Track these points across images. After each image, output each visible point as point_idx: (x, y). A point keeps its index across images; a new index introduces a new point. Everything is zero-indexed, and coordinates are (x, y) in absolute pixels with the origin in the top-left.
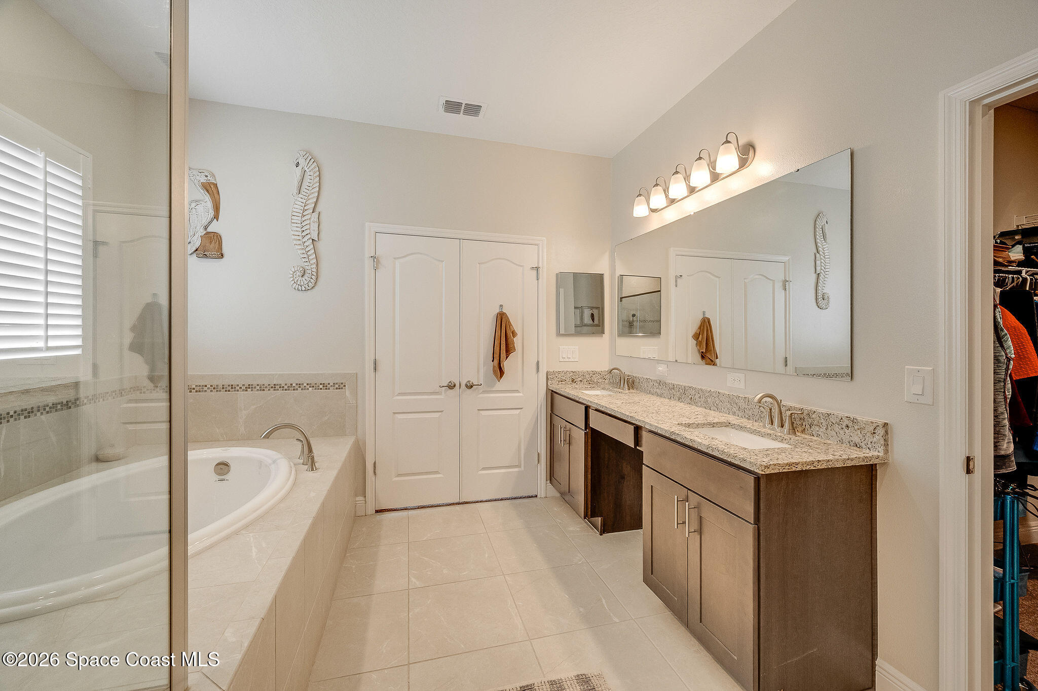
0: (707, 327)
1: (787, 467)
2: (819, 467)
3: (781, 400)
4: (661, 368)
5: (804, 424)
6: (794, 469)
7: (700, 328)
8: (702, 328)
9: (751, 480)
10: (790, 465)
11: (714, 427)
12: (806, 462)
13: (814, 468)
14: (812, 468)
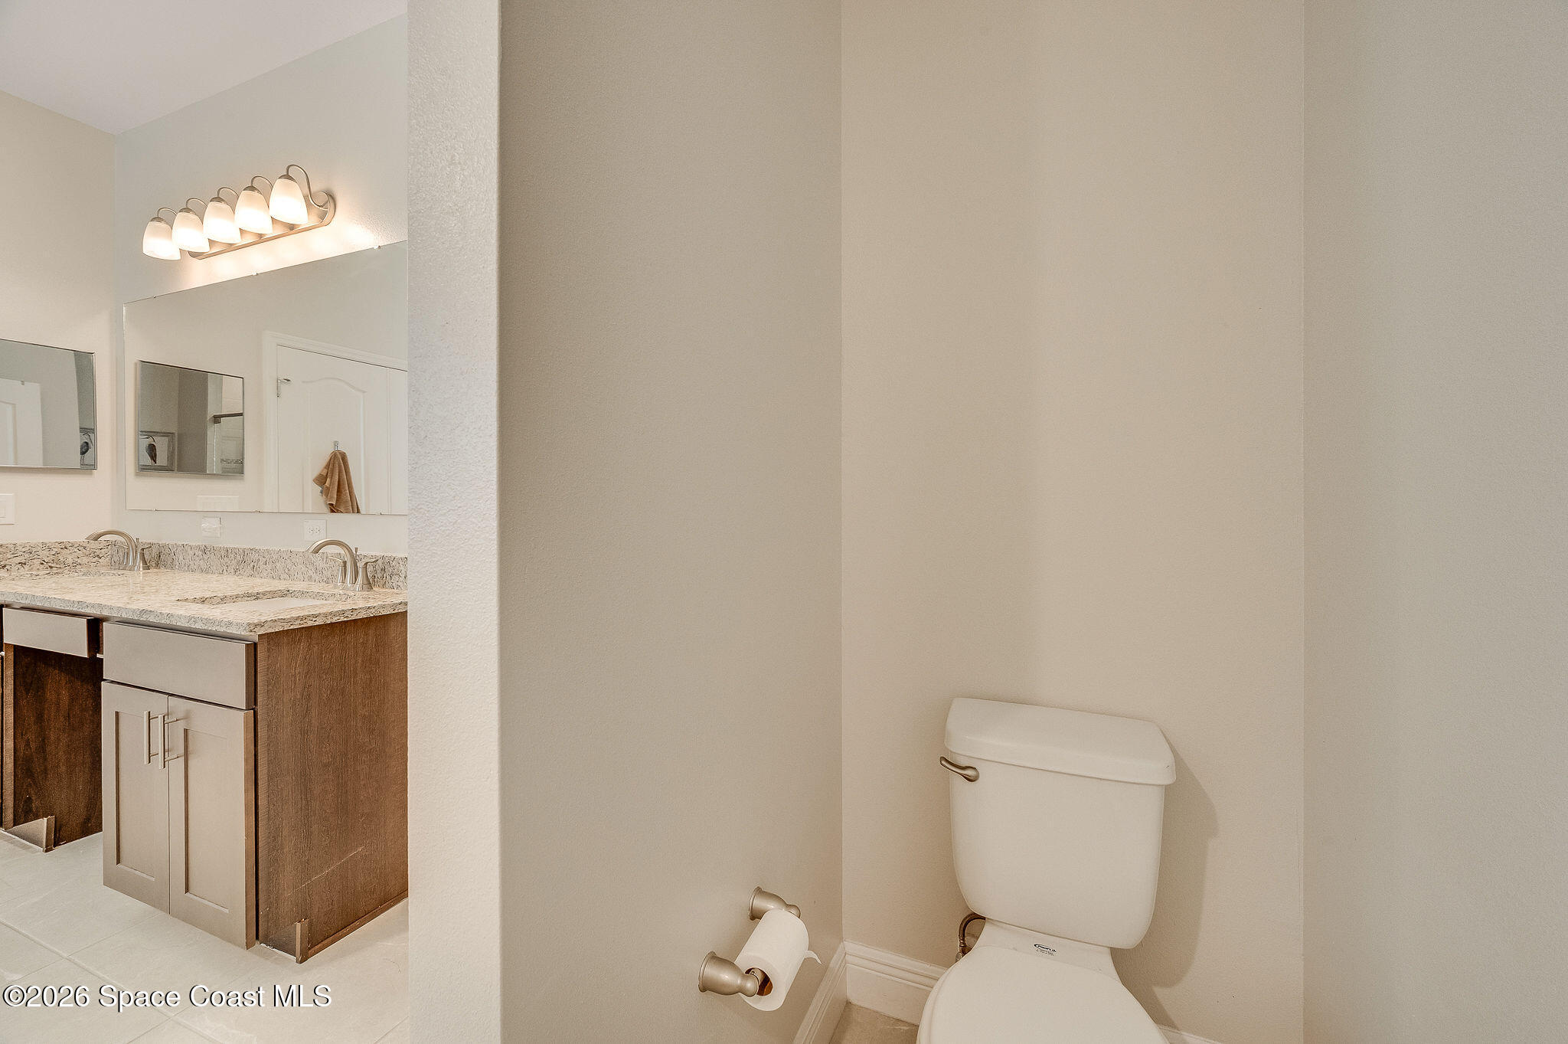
0: (340, 467)
1: (298, 622)
2: (353, 618)
3: (356, 549)
4: (210, 525)
5: (385, 575)
6: (310, 623)
7: (327, 466)
8: (331, 466)
9: (241, 649)
10: (302, 618)
11: (257, 599)
12: (331, 613)
13: (346, 619)
14: (342, 619)
